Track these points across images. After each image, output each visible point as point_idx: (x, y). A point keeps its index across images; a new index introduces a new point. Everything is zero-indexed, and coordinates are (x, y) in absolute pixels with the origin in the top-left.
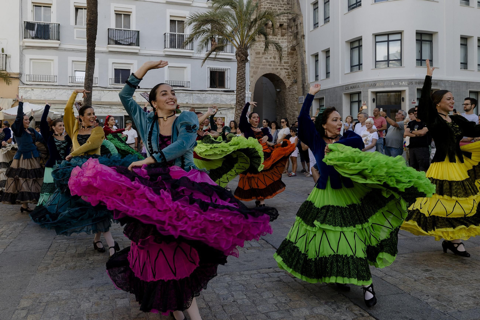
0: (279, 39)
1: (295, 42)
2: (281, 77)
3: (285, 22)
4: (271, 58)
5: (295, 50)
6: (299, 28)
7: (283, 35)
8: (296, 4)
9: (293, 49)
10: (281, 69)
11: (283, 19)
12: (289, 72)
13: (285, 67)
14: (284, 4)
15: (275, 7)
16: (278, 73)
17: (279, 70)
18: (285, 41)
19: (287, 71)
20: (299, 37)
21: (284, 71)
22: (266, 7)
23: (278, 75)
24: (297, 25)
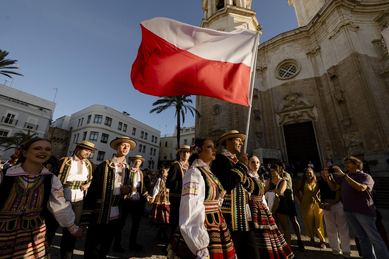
0: (60, 144)
1: (65, 146)
2: (56, 158)
3: (64, 139)
4: (53, 150)
5: (65, 149)
6: (68, 142)
7: (62, 143)
8: (70, 133)
9: (64, 148)
10: (57, 155)
11: (63, 137)
12: (60, 156)
13: (59, 154)
14: (65, 133)
15: (61, 133)
16: (55, 156)
17: (56, 155)
18: (62, 145)
19: (59, 155)
20: (67, 145)
21: (58, 155)
22: (56, 132)
23: (55, 157)
24: (68, 141)
